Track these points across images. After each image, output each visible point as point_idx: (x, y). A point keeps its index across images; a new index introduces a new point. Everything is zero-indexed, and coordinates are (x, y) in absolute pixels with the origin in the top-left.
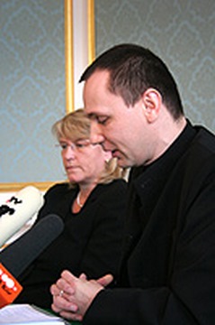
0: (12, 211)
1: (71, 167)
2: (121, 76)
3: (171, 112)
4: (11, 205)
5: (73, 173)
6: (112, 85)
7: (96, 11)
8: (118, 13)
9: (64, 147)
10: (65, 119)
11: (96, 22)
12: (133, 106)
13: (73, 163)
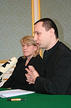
0: (9, 63)
1: (26, 52)
2: (46, 23)
3: (56, 36)
4: (9, 62)
5: (26, 53)
6: (43, 25)
7: (41, 7)
8: (47, 7)
9: (23, 46)
10: (24, 38)
11: (41, 10)
12: (47, 31)
13: (26, 51)
